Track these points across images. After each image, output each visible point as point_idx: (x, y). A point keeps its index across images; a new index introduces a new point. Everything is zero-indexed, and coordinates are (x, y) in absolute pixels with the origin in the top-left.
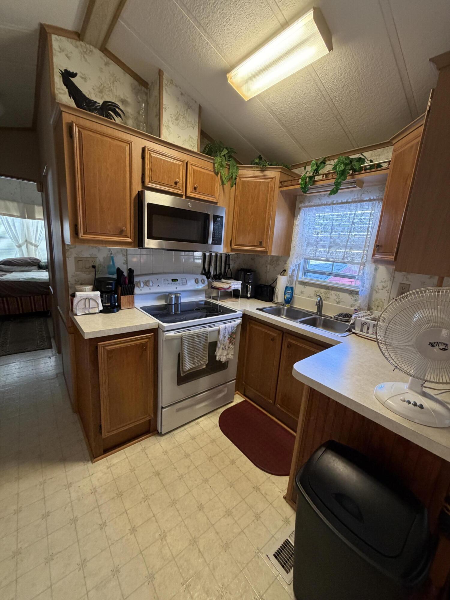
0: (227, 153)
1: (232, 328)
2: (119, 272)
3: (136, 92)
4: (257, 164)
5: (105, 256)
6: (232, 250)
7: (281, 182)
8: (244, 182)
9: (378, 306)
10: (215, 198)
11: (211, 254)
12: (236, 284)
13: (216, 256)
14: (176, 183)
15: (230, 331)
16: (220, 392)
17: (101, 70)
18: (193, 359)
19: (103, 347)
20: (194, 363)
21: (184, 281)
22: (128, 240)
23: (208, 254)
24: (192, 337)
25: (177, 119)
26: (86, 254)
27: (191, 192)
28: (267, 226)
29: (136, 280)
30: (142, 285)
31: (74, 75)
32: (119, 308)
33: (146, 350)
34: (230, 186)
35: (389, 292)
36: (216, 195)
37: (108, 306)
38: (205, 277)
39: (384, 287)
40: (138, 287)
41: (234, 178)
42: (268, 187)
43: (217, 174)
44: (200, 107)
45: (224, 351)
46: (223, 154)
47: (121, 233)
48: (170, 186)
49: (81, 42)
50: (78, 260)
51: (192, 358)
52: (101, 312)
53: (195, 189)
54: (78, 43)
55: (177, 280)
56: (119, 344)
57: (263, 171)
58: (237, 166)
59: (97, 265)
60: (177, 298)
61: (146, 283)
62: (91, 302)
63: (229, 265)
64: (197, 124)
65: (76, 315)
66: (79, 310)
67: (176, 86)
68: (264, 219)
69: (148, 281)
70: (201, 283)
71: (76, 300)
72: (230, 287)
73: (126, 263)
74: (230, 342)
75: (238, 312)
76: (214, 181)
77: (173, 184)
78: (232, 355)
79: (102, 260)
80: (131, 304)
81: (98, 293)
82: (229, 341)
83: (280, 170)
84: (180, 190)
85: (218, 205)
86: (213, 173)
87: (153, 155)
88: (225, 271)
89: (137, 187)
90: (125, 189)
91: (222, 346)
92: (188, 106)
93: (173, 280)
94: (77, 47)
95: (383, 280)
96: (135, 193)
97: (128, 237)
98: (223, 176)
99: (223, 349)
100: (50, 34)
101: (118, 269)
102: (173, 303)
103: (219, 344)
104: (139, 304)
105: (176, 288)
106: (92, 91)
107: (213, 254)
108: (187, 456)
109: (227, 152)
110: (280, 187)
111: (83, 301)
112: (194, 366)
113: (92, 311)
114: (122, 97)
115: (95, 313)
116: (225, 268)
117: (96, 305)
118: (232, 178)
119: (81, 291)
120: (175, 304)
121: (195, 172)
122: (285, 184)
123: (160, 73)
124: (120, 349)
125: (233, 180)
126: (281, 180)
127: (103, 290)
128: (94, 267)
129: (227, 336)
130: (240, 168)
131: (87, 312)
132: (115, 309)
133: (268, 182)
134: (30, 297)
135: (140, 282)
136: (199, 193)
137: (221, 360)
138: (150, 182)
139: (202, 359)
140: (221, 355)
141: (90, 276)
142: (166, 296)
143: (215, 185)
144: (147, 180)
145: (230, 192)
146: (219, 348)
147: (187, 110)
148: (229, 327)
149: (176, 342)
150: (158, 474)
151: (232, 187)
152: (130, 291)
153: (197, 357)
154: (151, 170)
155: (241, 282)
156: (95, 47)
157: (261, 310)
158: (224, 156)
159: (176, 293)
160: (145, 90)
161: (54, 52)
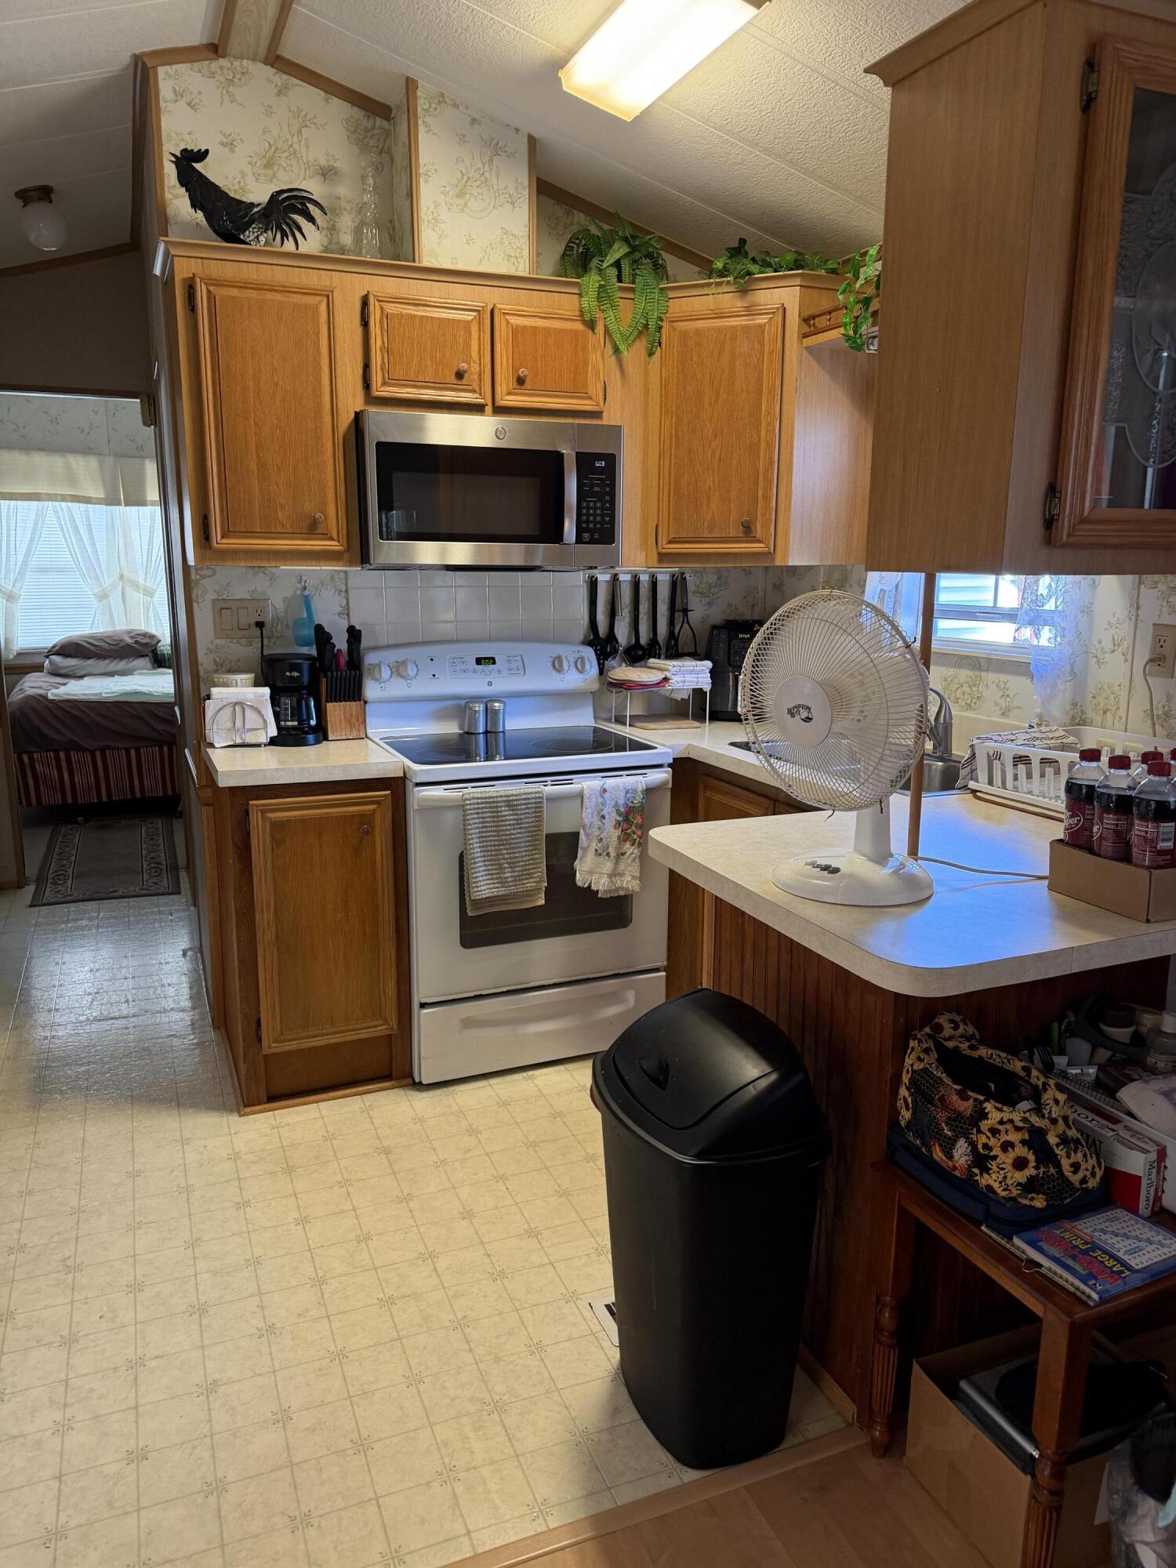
0: (626, 255)
1: (627, 792)
2: (322, 637)
3: (360, 139)
4: (722, 273)
5: (289, 594)
6: (663, 558)
7: (806, 320)
8: (684, 335)
9: (1105, 712)
10: (590, 398)
11: (615, 577)
12: (691, 672)
13: (636, 583)
14: (460, 375)
15: (621, 802)
16: (613, 998)
17: (269, 111)
18: (501, 868)
19: (263, 812)
20: (503, 882)
21: (514, 665)
22: (333, 545)
23: (603, 578)
24: (491, 804)
25: (460, 195)
26: (240, 592)
27: (509, 393)
28: (766, 471)
29: (370, 659)
30: (386, 673)
31: (202, 155)
32: (321, 733)
33: (370, 832)
34: (644, 353)
35: (1129, 657)
36: (591, 390)
37: (294, 728)
38: (589, 653)
39: (1116, 644)
40: (377, 680)
41: (652, 325)
42: (762, 342)
43: (591, 325)
44: (532, 141)
45: (601, 859)
46: (611, 259)
47: (313, 528)
48: (442, 386)
49: (222, 62)
50: (222, 607)
51: (496, 866)
52: (273, 742)
53: (521, 381)
54: (214, 65)
55: (492, 661)
56: (302, 808)
57: (744, 291)
58: (661, 289)
59: (268, 618)
60: (491, 714)
61: (398, 670)
62: (249, 713)
63: (685, 611)
64: (526, 192)
65: (212, 745)
66: (218, 732)
67: (456, 106)
68: (754, 449)
69: (404, 663)
70: (573, 669)
71: (211, 707)
72: (666, 679)
73: (346, 612)
74: (625, 837)
75: (660, 749)
76: (585, 349)
77: (452, 379)
78: (634, 877)
79: (280, 606)
80: (358, 729)
81: (267, 691)
82: (618, 832)
83: (798, 282)
84: (474, 391)
85: (606, 421)
86: (579, 326)
87: (391, 308)
88: (672, 635)
89: (351, 401)
90: (318, 411)
91: (594, 845)
92: (495, 149)
93: (479, 661)
94: (212, 75)
95: (1113, 621)
96: (346, 420)
97: (332, 539)
98: (613, 327)
99: (598, 854)
100: (155, 68)
101: (319, 628)
102: (481, 729)
103: (582, 837)
104: (378, 728)
105: (490, 684)
106: (248, 170)
107: (625, 578)
108: (473, 1132)
109: (626, 249)
110: (805, 336)
111: (228, 711)
112: (502, 891)
113: (250, 738)
114: (323, 162)
115: (258, 745)
116: (671, 622)
117: (260, 723)
118: (646, 326)
119: (225, 685)
120: (486, 732)
121: (517, 331)
122: (821, 322)
123: (410, 84)
124: (303, 821)
125: (649, 333)
126: (807, 313)
127: (279, 684)
128: (260, 625)
129: (612, 817)
130: (671, 294)
131: (239, 741)
132: (311, 737)
133: (761, 327)
134: (127, 751)
135: (379, 665)
136: (536, 392)
137: (594, 888)
138: (384, 384)
139: (530, 876)
140: (591, 873)
141: (251, 651)
142: (461, 707)
143: (586, 362)
144: (377, 378)
145: (646, 372)
146: (585, 849)
147: (491, 160)
148: (616, 788)
149: (451, 818)
150: (387, 1152)
151: (651, 354)
152: (351, 690)
153: (512, 865)
154: (387, 350)
155: (709, 664)
156: (254, 59)
157: (746, 746)
158: (617, 264)
159: (488, 700)
160: (385, 124)
161: (162, 105)
